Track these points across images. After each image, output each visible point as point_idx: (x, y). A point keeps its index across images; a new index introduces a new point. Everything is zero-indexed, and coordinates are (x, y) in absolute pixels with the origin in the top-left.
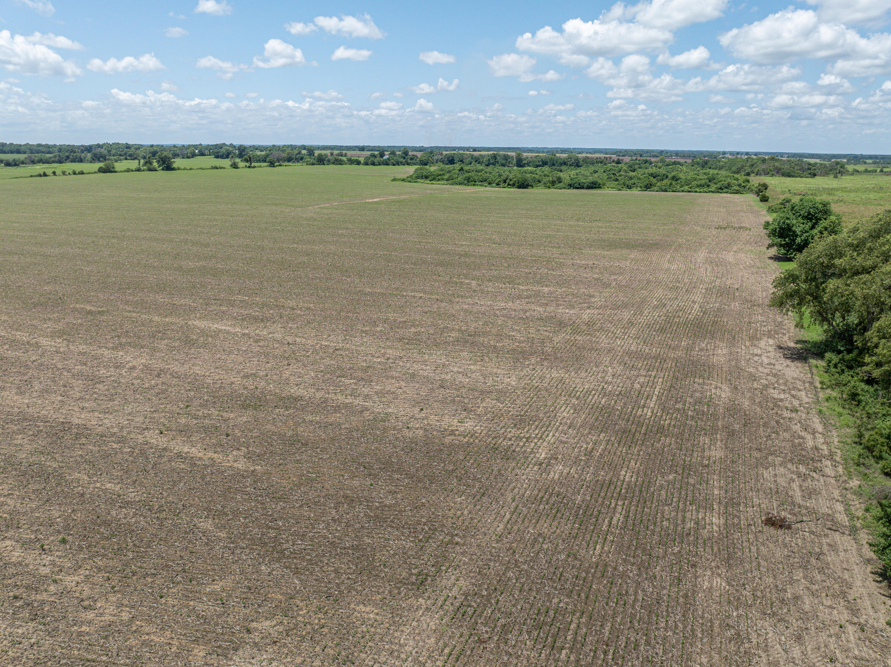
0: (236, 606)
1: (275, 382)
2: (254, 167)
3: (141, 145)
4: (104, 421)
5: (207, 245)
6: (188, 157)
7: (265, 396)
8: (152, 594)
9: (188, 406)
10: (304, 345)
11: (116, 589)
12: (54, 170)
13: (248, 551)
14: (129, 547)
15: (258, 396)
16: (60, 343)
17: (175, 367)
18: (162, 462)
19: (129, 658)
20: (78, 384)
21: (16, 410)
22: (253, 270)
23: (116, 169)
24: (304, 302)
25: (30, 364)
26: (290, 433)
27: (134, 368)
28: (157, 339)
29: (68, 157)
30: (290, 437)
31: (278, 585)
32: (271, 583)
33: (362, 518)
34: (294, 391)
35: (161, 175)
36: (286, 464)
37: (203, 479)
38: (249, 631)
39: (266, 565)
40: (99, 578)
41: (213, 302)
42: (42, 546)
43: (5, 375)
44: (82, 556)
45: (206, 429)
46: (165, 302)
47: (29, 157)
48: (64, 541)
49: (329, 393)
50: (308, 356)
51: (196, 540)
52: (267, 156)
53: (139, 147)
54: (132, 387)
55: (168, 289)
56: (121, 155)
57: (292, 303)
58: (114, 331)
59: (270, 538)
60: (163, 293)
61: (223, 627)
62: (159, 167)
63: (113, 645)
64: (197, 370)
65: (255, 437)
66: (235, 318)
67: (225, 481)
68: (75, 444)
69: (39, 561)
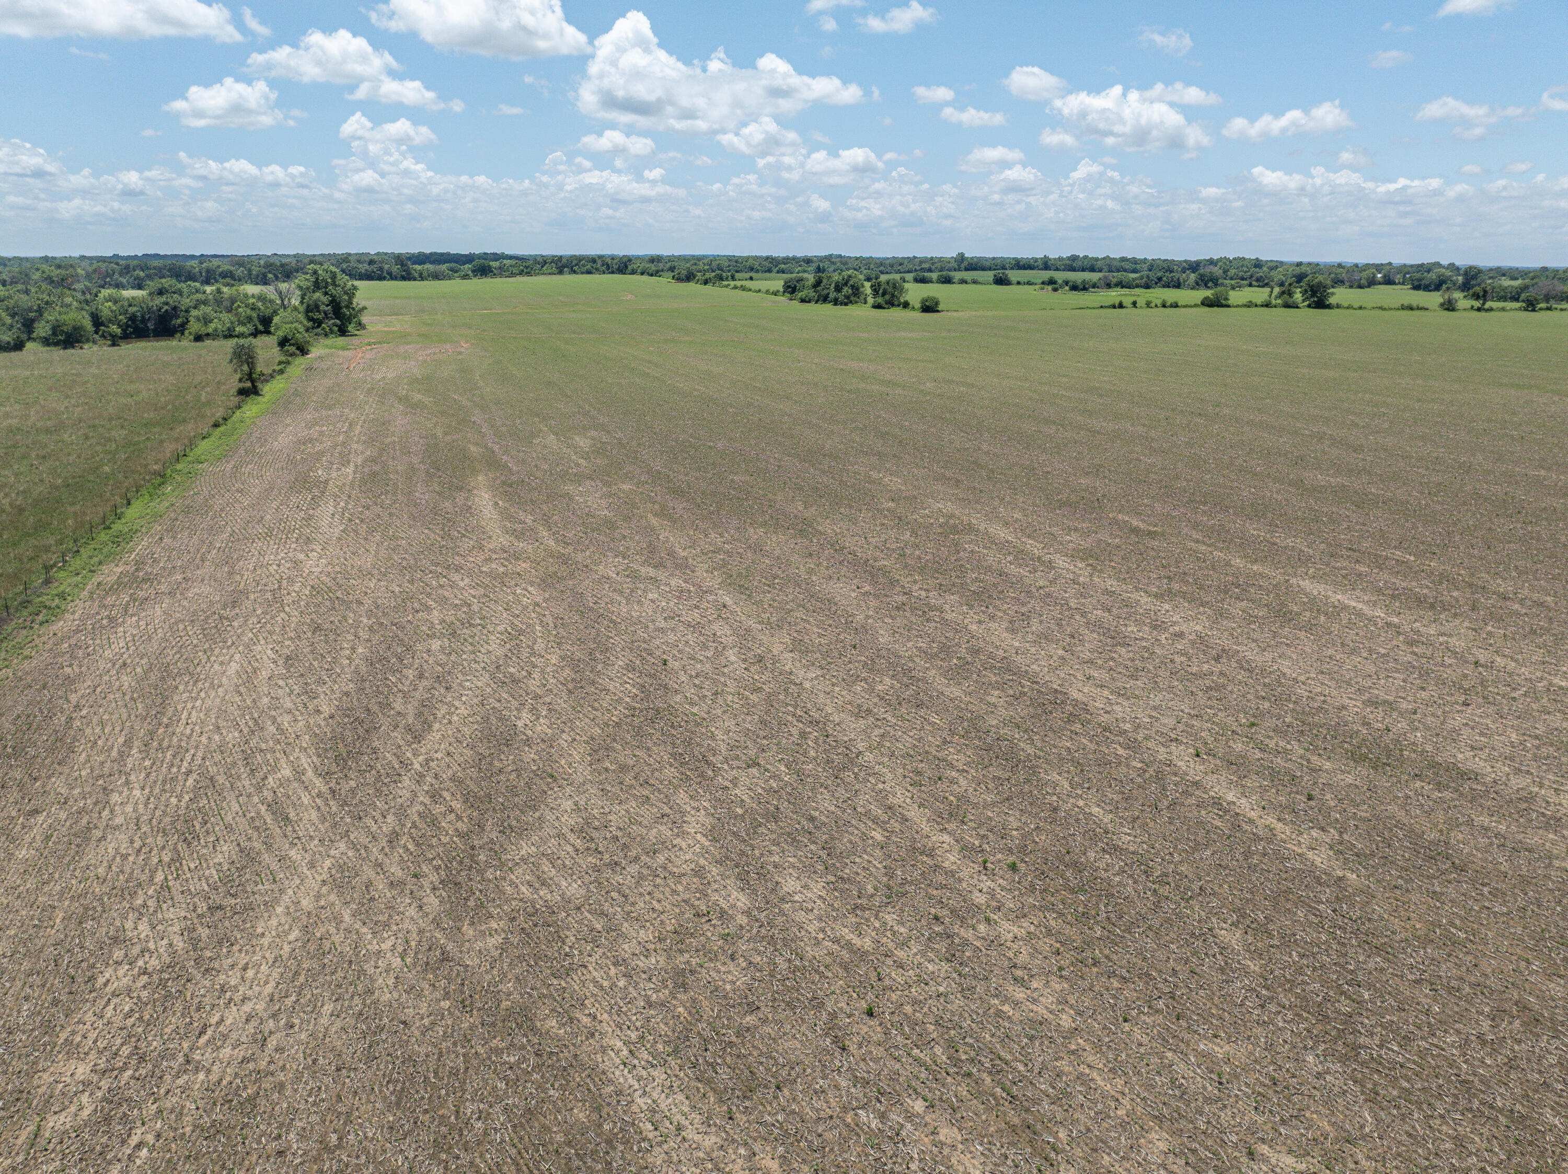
0: (1241, 1099)
1: (1427, 728)
2: (1491, 309)
3: (1281, 263)
4: (1115, 707)
5: (1358, 449)
6: (1360, 287)
7: (1401, 750)
8: (1113, 1007)
9: (1253, 725)
10: (1510, 675)
11: (1064, 973)
12: (1134, 299)
13: (1290, 1016)
14: (1099, 919)
15: (1387, 746)
16: (1082, 570)
17: (1250, 652)
18: (1186, 803)
19: (1054, 1088)
20: (1092, 638)
21: (1001, 652)
22: (1439, 507)
23: (1230, 302)
24: (1532, 588)
25: (1034, 590)
26: (1433, 835)
27: (1180, 635)
28: (1231, 597)
29: (1160, 279)
30: (1430, 842)
31: (1328, 1102)
32: (1318, 1093)
33: (1552, 1066)
34: (1464, 757)
35: (1306, 315)
36: (1407, 890)
37: (1247, 855)
38: (1251, 1154)
39: (1317, 1055)
40: (1046, 944)
41: (1344, 552)
42: (985, 862)
43: (999, 599)
44: (1031, 900)
45: (1274, 774)
46: (1259, 536)
47: (1105, 277)
48: (1013, 867)
49: (1541, 786)
50: (1514, 699)
51: (1206, 954)
52: (1525, 288)
53: (1275, 266)
54: (1170, 666)
55: (1270, 515)
56: (1243, 279)
57: (1504, 586)
58: (1164, 567)
59: (1338, 1012)
60: (1258, 521)
61: (1209, 1122)
62: (1304, 301)
63: (1039, 1054)
64: (1285, 666)
65: (1361, 819)
66: (1379, 591)
67: (1284, 876)
68: (1064, 729)
69: (975, 881)
